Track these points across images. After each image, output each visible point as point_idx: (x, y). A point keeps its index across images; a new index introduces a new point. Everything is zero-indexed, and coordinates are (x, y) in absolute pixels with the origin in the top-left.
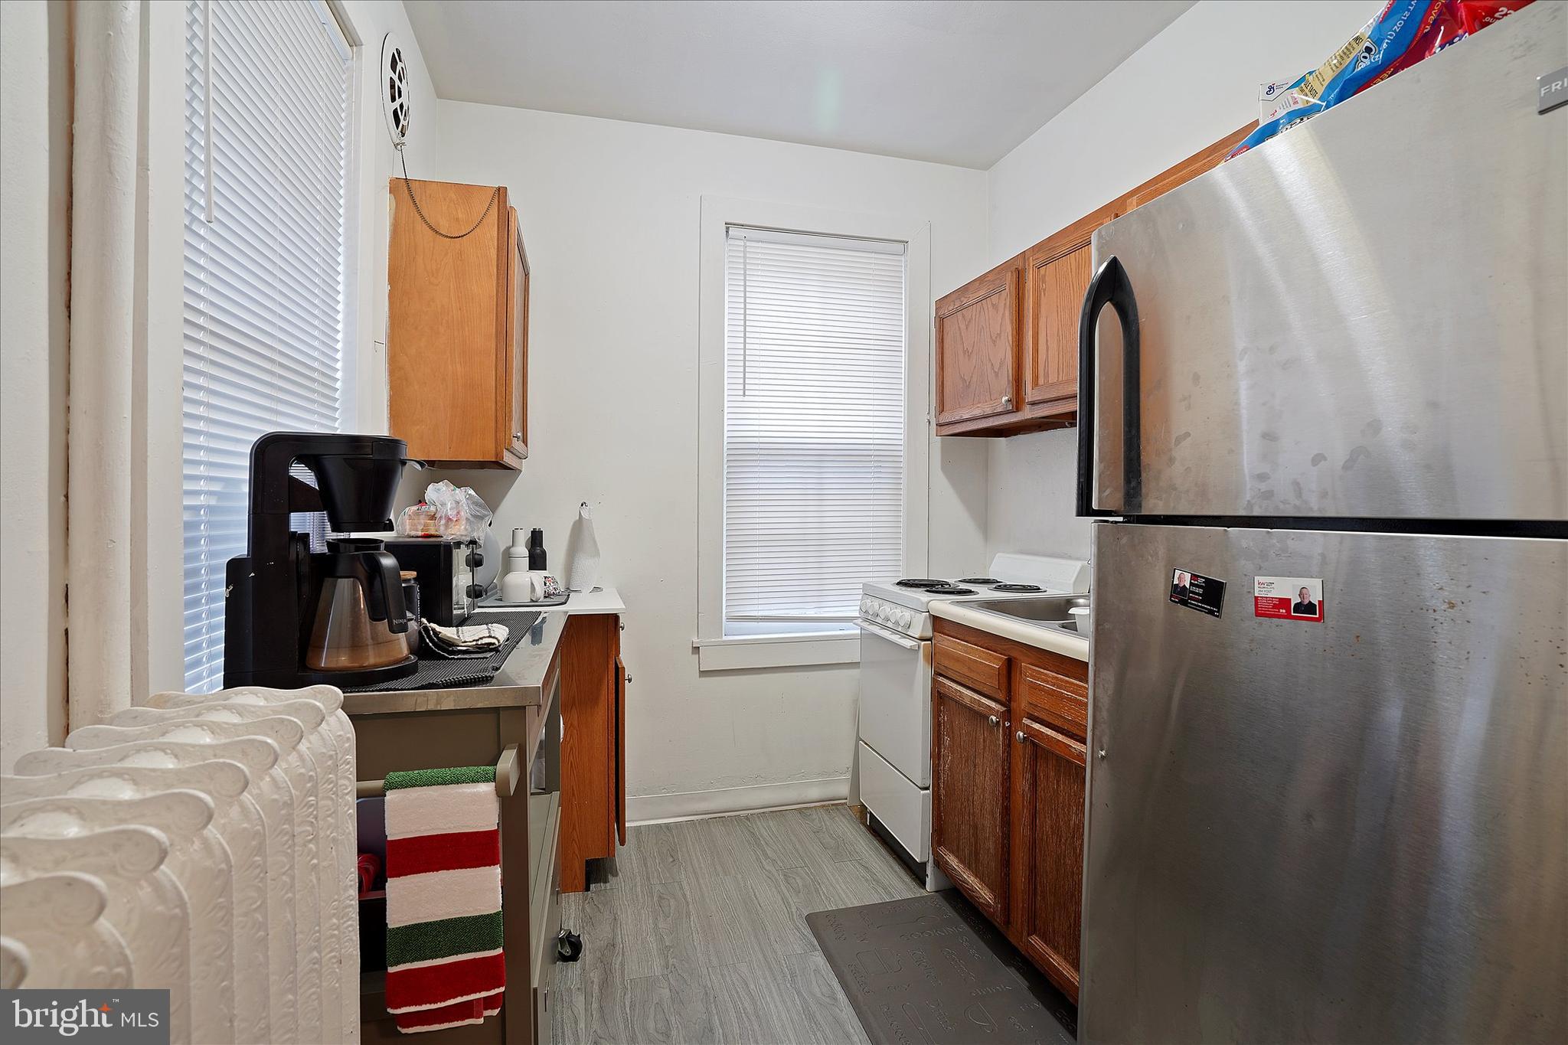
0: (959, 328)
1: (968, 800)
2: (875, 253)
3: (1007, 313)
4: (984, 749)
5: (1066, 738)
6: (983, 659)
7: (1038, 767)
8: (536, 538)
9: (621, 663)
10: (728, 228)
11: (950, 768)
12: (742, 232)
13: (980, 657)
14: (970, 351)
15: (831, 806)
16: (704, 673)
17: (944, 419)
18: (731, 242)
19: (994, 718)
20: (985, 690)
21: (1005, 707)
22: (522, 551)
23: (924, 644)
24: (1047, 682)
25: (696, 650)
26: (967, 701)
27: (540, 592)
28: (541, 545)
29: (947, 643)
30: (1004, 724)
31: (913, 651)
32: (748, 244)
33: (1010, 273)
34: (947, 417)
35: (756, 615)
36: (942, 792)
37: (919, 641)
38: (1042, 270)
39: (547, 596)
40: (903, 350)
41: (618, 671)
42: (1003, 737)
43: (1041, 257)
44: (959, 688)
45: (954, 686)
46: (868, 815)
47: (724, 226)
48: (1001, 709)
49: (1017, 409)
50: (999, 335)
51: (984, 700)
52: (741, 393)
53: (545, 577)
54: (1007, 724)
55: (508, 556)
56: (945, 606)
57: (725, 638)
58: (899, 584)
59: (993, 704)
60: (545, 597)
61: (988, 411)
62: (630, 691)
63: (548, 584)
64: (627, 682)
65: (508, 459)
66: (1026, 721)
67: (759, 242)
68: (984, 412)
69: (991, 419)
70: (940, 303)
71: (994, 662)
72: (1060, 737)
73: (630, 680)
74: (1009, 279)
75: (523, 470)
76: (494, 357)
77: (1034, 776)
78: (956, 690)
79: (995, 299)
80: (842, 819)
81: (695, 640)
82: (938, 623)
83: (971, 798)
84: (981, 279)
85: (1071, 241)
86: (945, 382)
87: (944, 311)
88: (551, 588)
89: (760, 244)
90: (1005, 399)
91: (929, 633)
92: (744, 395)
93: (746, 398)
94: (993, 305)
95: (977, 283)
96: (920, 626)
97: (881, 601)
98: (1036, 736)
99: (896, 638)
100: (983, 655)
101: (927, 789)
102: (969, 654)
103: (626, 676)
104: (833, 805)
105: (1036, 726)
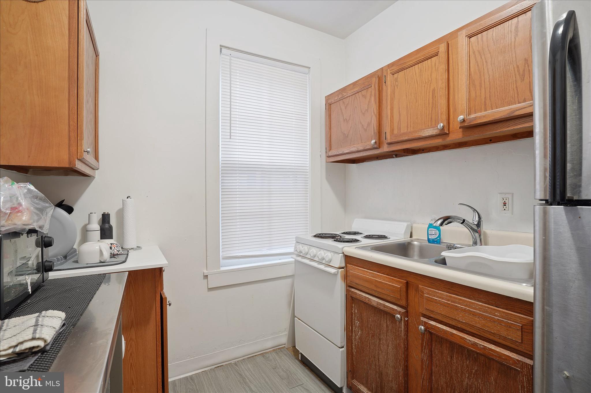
0: (341, 109)
1: (374, 357)
2: (295, 71)
3: (373, 98)
4: (387, 331)
5: (459, 332)
6: (386, 281)
7: (433, 347)
8: (105, 218)
9: (164, 294)
10: (221, 49)
11: (360, 338)
12: (229, 52)
13: (384, 280)
14: (348, 119)
15: (278, 350)
16: (210, 289)
17: (330, 154)
18: (222, 56)
19: (399, 316)
20: (389, 298)
21: (405, 309)
22: (95, 226)
23: (341, 271)
24: (443, 299)
25: (206, 277)
26: (375, 304)
27: (106, 255)
28: (109, 222)
29: (357, 271)
30: (405, 319)
31: (335, 275)
32: (232, 58)
33: (375, 78)
34: (333, 152)
35: (238, 255)
36: (354, 350)
37: (338, 269)
38: (396, 75)
39: (113, 256)
40: (308, 120)
41: (162, 299)
42: (404, 326)
43: (395, 68)
44: (367, 296)
45: (364, 294)
46: (300, 355)
47: (219, 47)
48: (403, 311)
49: (379, 147)
50: (367, 110)
51: (387, 304)
52: (229, 137)
53: (111, 244)
54: (406, 319)
55: (85, 231)
56: (351, 250)
57: (222, 269)
58: (315, 236)
59: (395, 307)
60: (111, 257)
61: (361, 148)
62: (170, 311)
63: (113, 248)
64: (168, 306)
65: (80, 166)
66: (422, 319)
67: (238, 58)
68: (358, 149)
69: (362, 153)
70: (328, 98)
71: (397, 284)
72: (455, 332)
73: (170, 305)
74: (375, 80)
75: (96, 177)
76: (67, 94)
77: (431, 351)
78: (365, 297)
79: (364, 92)
80: (285, 356)
81: (205, 271)
82: (349, 259)
83: (377, 357)
84: (354, 84)
85: (416, 58)
86: (332, 136)
87: (329, 101)
88: (115, 250)
89: (238, 60)
90: (373, 141)
91: (343, 265)
92: (230, 138)
93: (231, 140)
94: (363, 96)
95: (352, 86)
96: (338, 261)
97: (308, 246)
98: (433, 329)
99: (322, 267)
100: (386, 279)
101: (343, 347)
102: (376, 278)
103: (168, 302)
104: (279, 349)
105: (433, 323)
